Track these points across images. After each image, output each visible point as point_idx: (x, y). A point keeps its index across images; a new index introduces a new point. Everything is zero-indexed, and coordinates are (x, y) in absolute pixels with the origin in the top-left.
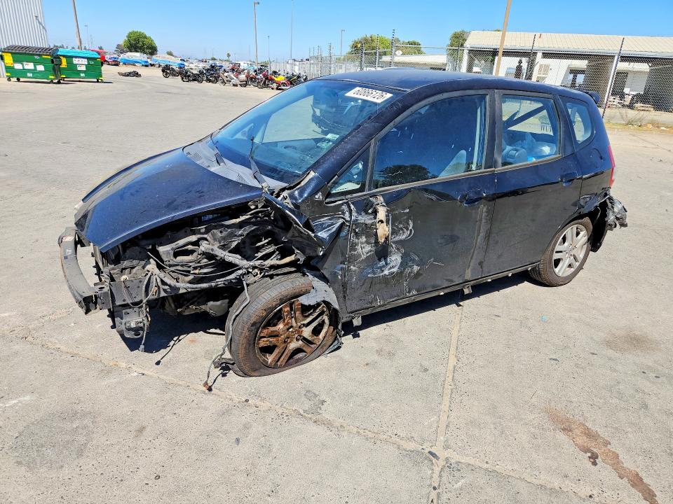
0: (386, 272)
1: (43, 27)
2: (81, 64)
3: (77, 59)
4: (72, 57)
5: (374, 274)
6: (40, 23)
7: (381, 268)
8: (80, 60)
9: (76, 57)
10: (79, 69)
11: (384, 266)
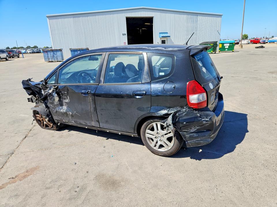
0: (62, 111)
1: (219, 34)
2: (227, 46)
3: (226, 44)
4: (224, 44)
5: (59, 110)
6: (219, 33)
7: (60, 109)
8: (227, 44)
9: (225, 43)
10: (226, 48)
11: (61, 109)
